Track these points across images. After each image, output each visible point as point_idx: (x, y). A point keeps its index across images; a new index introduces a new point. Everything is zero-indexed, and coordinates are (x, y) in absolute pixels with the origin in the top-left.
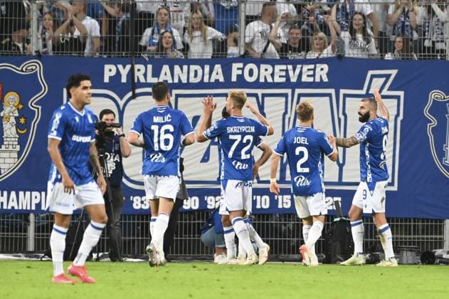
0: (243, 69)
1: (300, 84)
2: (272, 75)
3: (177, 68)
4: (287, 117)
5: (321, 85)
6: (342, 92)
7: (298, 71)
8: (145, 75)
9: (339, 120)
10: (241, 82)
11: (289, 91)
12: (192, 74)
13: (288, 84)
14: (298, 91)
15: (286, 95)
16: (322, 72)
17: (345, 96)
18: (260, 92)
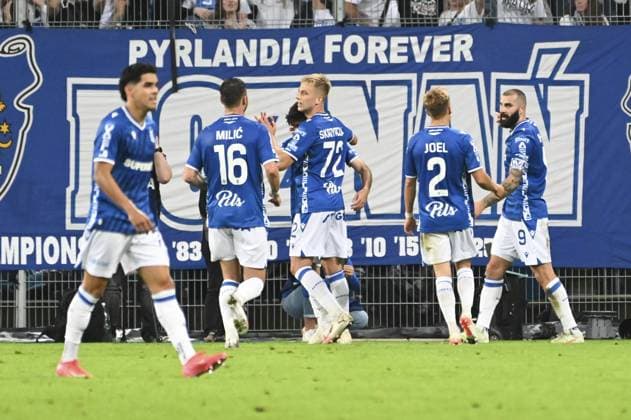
0: (341, 44)
1: (429, 65)
2: (387, 52)
3: (240, 44)
6: (495, 76)
7: (426, 46)
8: (192, 55)
11: (413, 76)
12: (264, 53)
13: (411, 66)
14: (427, 76)
15: (408, 83)
16: (463, 46)
17: (500, 82)
18: (368, 78)
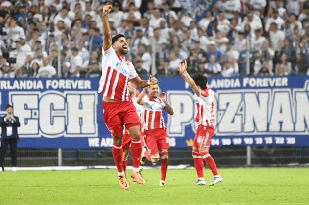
1: (275, 87)
4: (270, 102)
5: (284, 87)
6: (295, 90)
7: (274, 81)
9: (293, 103)
10: (248, 87)
11: (269, 90)
13: (269, 87)
14: (275, 90)
15: (268, 92)
16: (285, 81)
17: (296, 92)
18: (257, 91)
